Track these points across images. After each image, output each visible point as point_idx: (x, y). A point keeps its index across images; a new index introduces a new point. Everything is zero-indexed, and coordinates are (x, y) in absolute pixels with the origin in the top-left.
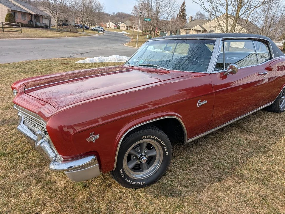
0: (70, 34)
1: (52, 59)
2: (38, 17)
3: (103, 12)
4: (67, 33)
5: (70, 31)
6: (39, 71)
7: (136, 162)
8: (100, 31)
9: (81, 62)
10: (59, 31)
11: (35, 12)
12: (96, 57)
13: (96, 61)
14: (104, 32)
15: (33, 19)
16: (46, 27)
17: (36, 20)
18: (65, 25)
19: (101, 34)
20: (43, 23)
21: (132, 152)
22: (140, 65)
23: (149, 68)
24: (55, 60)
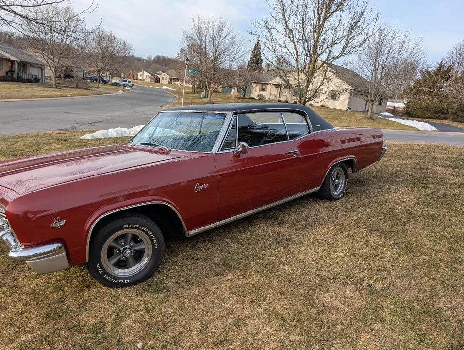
0: (77, 91)
1: (42, 133)
2: (23, 65)
3: (133, 57)
4: (71, 89)
5: (77, 87)
6: (18, 153)
7: (119, 257)
8: (125, 86)
9: (88, 136)
10: (57, 87)
11: (18, 58)
12: (112, 129)
13: (112, 135)
14: (133, 86)
15: (15, 69)
16: (37, 80)
17: (20, 69)
18: (68, 76)
19: (128, 90)
20: (32, 74)
21: (114, 244)
22: (142, 144)
23: (152, 148)
24: (47, 134)
